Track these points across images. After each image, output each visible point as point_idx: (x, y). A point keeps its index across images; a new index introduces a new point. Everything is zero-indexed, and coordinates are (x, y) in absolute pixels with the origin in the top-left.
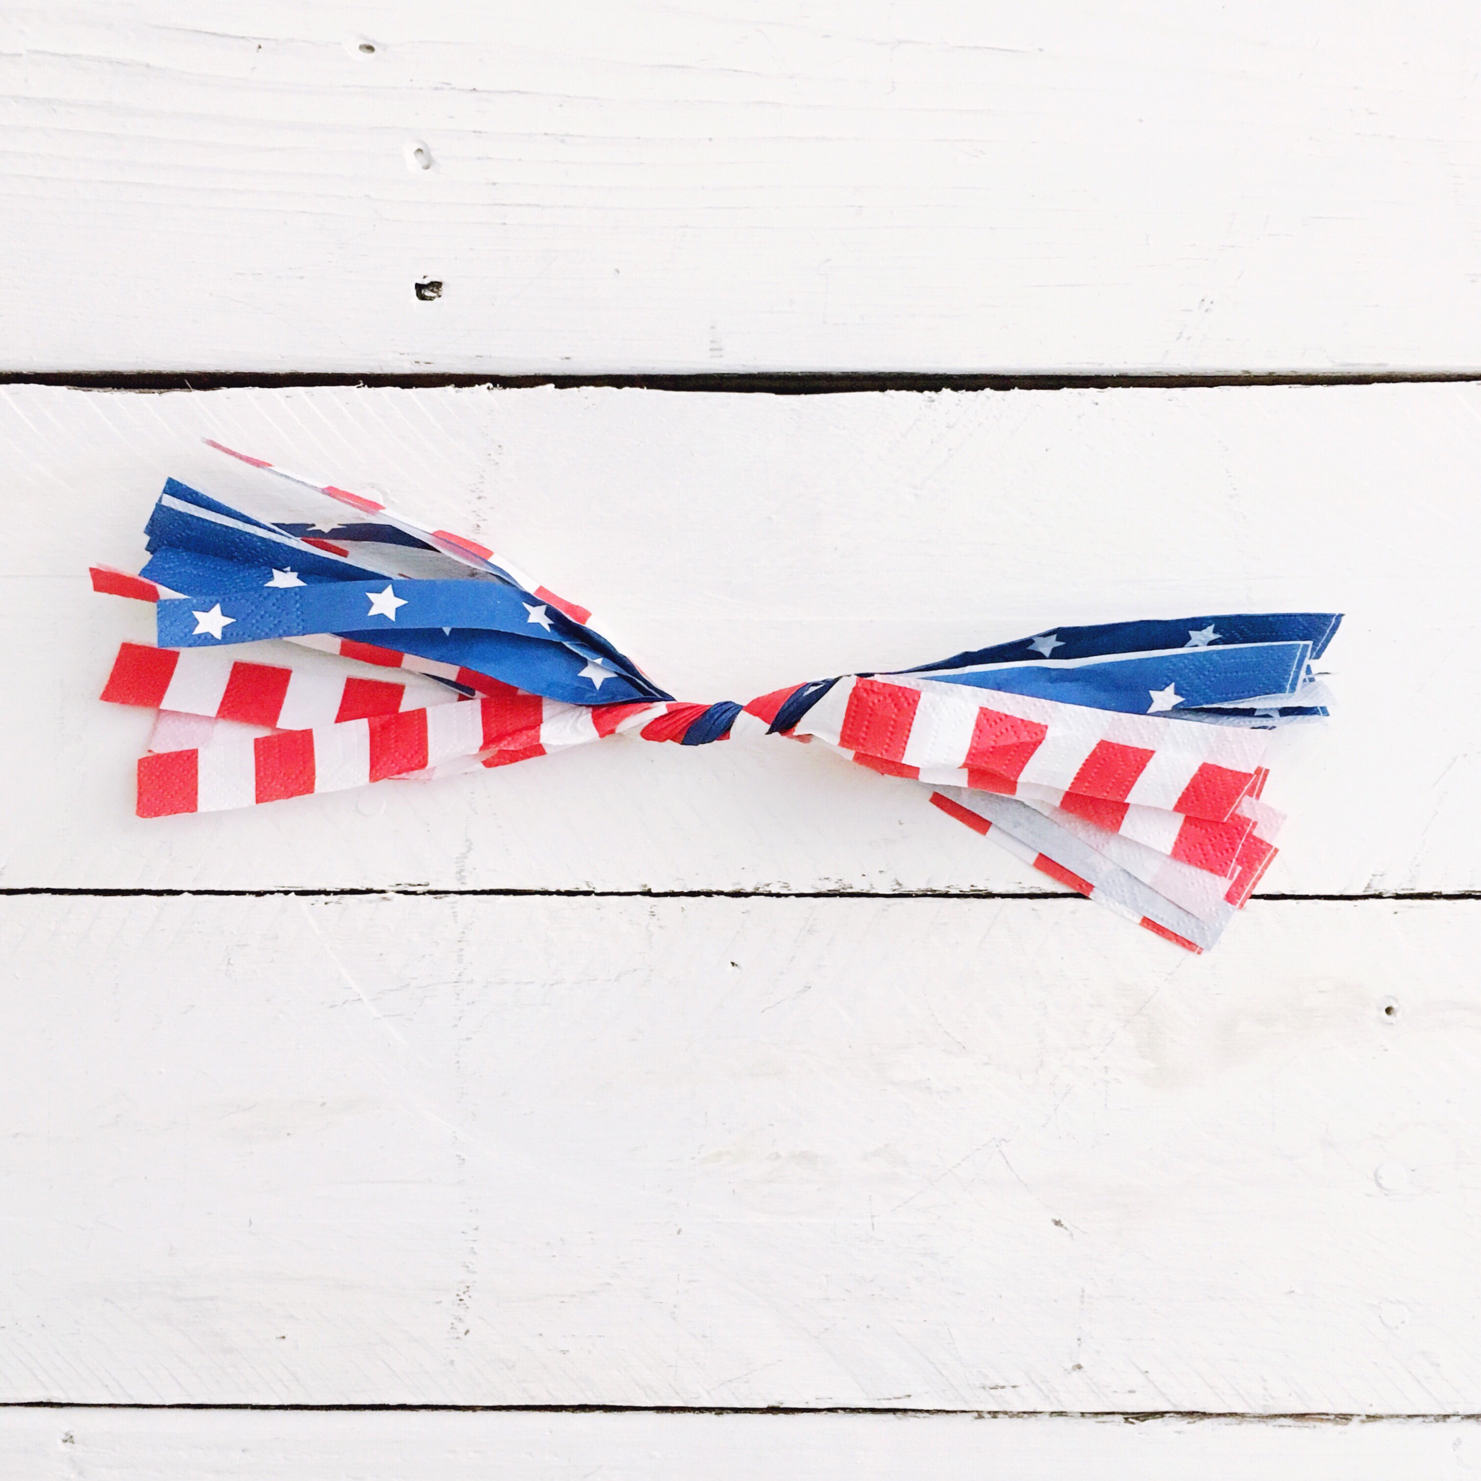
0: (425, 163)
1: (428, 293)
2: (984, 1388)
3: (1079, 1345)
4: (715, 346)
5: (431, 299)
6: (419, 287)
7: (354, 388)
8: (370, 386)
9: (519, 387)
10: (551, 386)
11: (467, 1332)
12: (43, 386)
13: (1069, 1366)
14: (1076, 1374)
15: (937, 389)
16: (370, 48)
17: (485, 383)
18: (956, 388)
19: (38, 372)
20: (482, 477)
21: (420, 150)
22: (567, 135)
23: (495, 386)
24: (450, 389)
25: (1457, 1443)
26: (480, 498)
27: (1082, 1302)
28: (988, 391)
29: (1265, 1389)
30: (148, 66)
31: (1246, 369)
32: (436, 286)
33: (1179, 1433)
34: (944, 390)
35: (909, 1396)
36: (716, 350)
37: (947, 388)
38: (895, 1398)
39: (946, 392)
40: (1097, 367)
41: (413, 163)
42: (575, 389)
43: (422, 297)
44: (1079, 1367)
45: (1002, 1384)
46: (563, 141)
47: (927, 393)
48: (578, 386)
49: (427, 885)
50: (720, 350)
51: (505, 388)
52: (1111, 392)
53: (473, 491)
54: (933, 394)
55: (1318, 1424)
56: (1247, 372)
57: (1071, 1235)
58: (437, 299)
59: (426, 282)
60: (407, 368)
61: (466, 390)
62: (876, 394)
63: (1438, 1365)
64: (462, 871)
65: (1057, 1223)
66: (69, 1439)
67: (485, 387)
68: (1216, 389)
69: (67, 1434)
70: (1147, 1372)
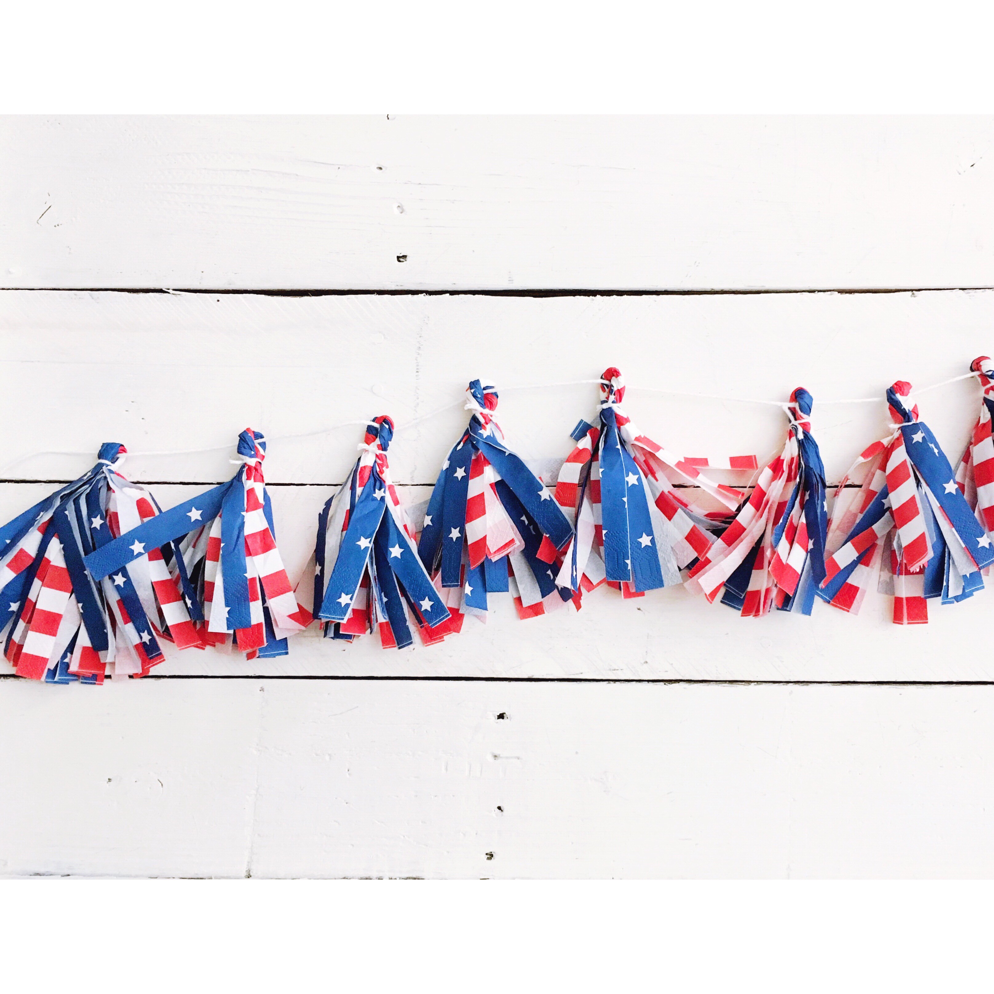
0: (401, 211)
1: (401, 260)
2: (610, 670)
3: (646, 654)
4: (510, 279)
5: (403, 262)
6: (398, 257)
7: (373, 295)
8: (379, 295)
9: (436, 295)
10: (448, 294)
11: (414, 649)
12: (255, 295)
13: (643, 662)
14: (645, 665)
15: (595, 296)
16: (381, 168)
17: (423, 293)
18: (602, 295)
19: (254, 289)
20: (421, 329)
21: (399, 206)
22: (455, 200)
23: (426, 294)
24: (410, 296)
25: (791, 693)
26: (420, 337)
27: (648, 638)
28: (615, 296)
29: (717, 670)
30: (297, 175)
31: (712, 288)
32: (405, 257)
33: (685, 688)
34: (598, 296)
35: (582, 673)
36: (511, 280)
37: (599, 295)
38: (576, 674)
39: (598, 297)
40: (655, 287)
41: (397, 211)
42: (457, 296)
43: (399, 261)
44: (647, 662)
45: (616, 669)
46: (453, 203)
47: (591, 297)
48: (458, 294)
49: (399, 482)
50: (512, 281)
51: (430, 295)
52: (661, 296)
53: (418, 334)
54: (593, 297)
55: (738, 685)
56: (712, 289)
57: (644, 613)
58: (405, 262)
59: (401, 255)
60: (393, 288)
61: (416, 296)
62: (572, 297)
63: (783, 662)
64: (413, 477)
65: (639, 609)
66: (262, 690)
67: (423, 295)
68: (701, 296)
69: (261, 688)
70: (672, 664)
